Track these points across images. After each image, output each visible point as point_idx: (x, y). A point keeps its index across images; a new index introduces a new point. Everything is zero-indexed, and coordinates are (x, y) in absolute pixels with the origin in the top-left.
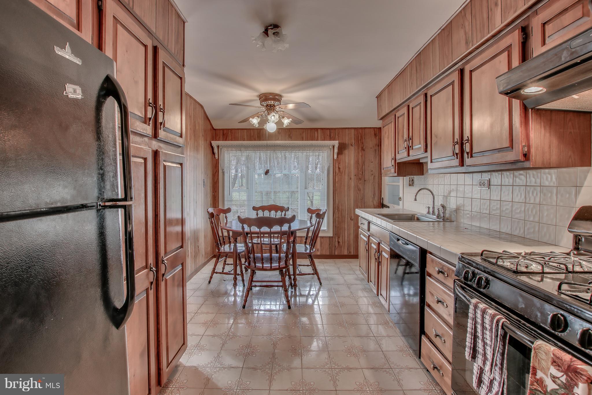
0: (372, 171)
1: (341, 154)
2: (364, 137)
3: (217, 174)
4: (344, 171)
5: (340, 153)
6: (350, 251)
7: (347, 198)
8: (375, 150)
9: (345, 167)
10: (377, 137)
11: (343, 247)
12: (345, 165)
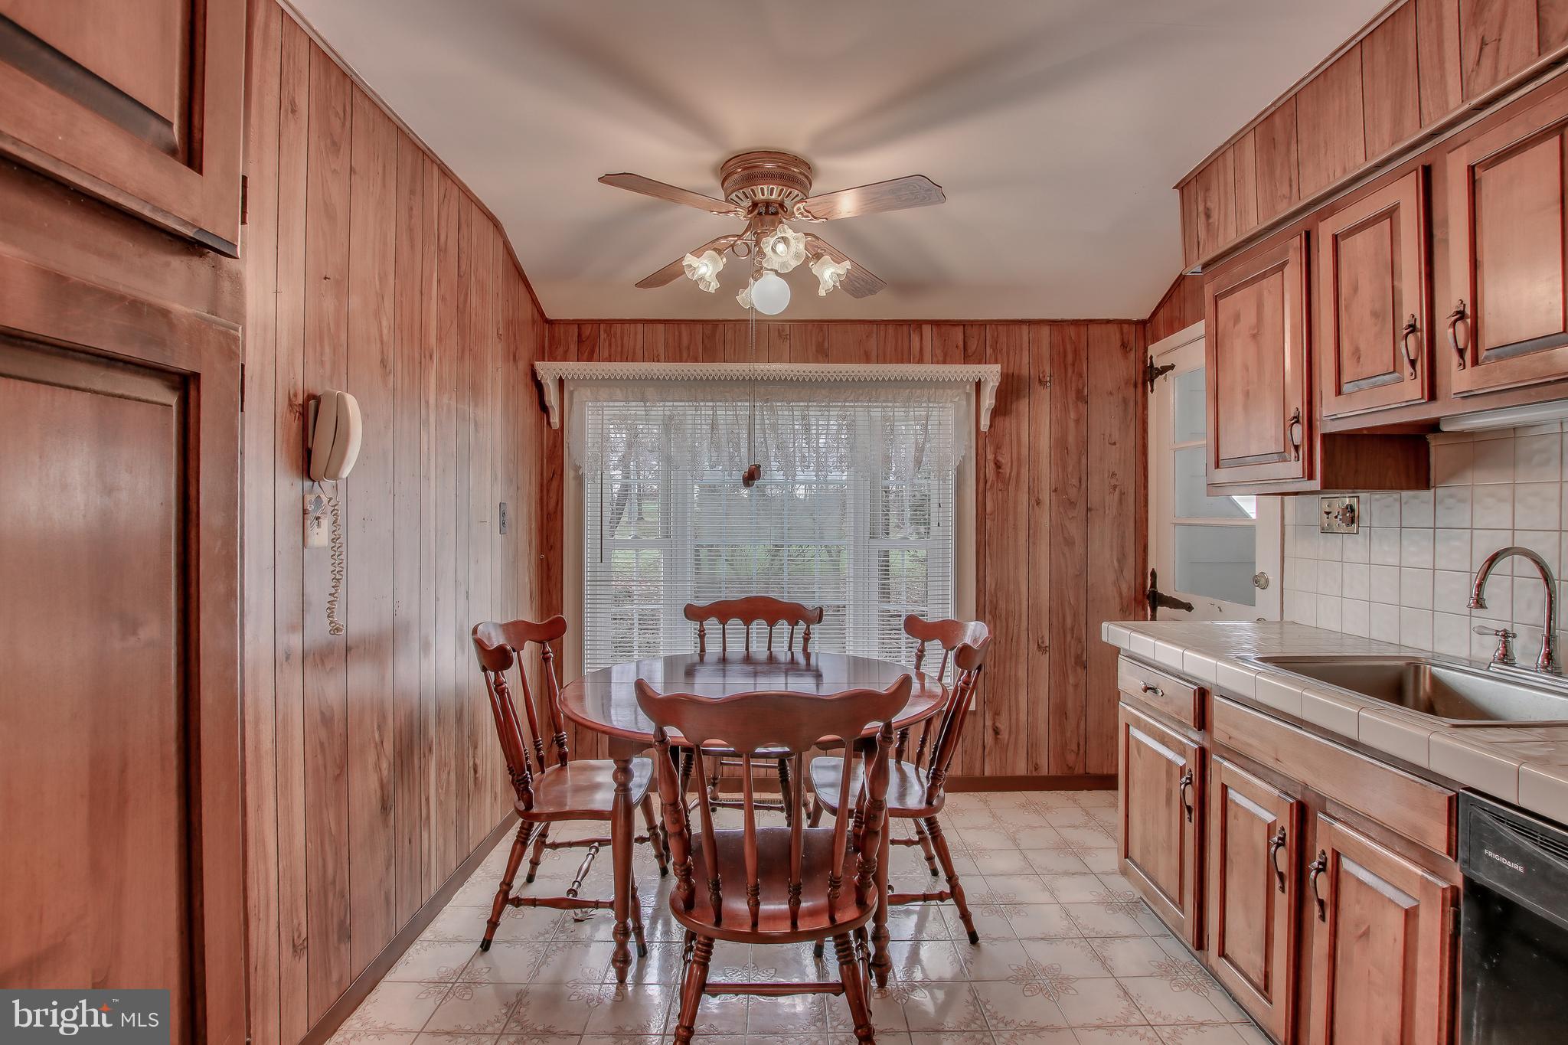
0: (1114, 474)
1: (1005, 415)
2: (1084, 355)
3: (555, 484)
4: (1014, 473)
5: (1000, 410)
6: (1037, 764)
7: (1025, 570)
8: (1125, 401)
9: (1019, 459)
10: (1132, 355)
11: (1011, 748)
12: (1019, 453)
